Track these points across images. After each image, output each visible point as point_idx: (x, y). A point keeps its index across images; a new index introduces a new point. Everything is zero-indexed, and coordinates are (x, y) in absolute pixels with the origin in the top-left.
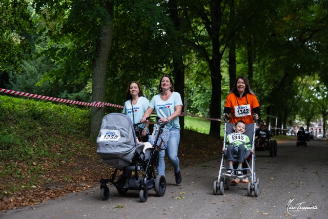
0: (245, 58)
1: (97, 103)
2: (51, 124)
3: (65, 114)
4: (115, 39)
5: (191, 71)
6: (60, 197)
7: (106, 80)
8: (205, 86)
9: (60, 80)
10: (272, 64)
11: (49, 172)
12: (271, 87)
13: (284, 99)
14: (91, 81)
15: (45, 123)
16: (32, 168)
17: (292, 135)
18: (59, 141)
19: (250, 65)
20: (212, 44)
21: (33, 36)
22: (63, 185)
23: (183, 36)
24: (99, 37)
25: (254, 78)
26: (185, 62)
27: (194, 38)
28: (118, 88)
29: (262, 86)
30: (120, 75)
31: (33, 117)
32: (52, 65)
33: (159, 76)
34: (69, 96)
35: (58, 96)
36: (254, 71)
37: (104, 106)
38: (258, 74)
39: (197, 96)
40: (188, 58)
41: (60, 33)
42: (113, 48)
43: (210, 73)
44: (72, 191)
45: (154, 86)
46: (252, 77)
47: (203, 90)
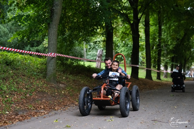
0: (156, 22)
1: (51, 54)
2: (19, 69)
3: (28, 61)
4: (64, 9)
5: (118, 31)
6: (26, 120)
7: (58, 38)
8: (128, 42)
9: (25, 38)
10: (176, 26)
11: (18, 103)
12: (175, 43)
13: (184, 51)
14: (47, 38)
15: (15, 68)
16: (6, 100)
17: (189, 77)
18: (25, 81)
19: (160, 27)
20: (133, 12)
21: (5, 7)
22: (28, 111)
23: (112, 7)
24: (52, 7)
25: (162, 36)
26: (114, 25)
27: (120, 8)
28: (66, 44)
29: (168, 42)
30: (68, 34)
31: (6, 64)
32: (19, 27)
33: (95, 35)
34: (31, 49)
35: (24, 49)
36: (163, 31)
37: (57, 56)
38: (166, 34)
39: (122, 49)
40: (116, 22)
41: (25, 4)
42: (62, 15)
43: (131, 33)
44: (34, 116)
45: (91, 42)
46: (161, 35)
47: (126, 45)
